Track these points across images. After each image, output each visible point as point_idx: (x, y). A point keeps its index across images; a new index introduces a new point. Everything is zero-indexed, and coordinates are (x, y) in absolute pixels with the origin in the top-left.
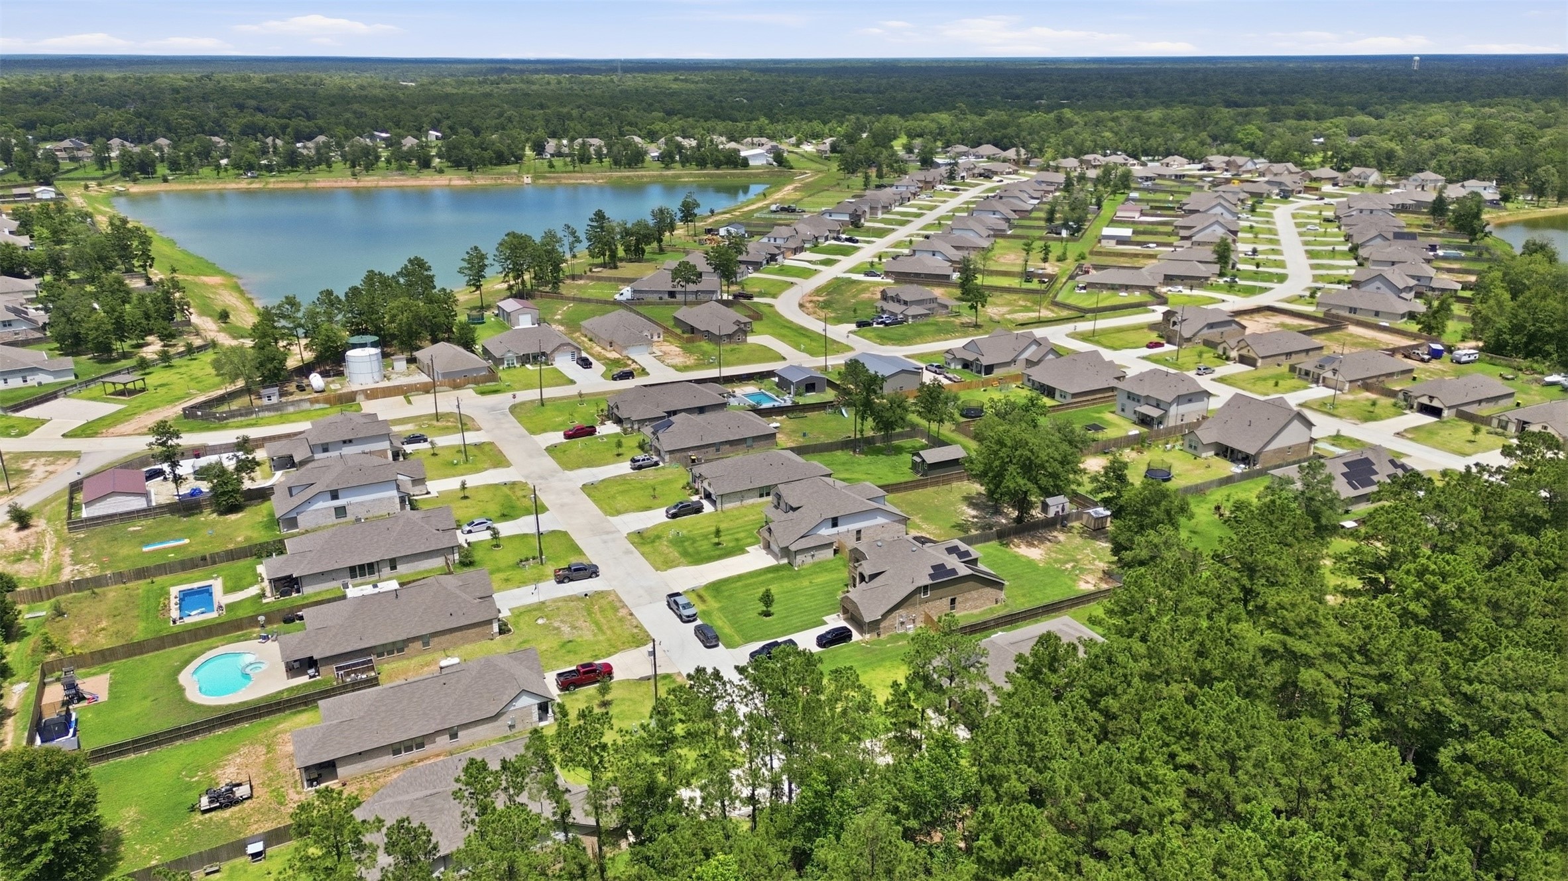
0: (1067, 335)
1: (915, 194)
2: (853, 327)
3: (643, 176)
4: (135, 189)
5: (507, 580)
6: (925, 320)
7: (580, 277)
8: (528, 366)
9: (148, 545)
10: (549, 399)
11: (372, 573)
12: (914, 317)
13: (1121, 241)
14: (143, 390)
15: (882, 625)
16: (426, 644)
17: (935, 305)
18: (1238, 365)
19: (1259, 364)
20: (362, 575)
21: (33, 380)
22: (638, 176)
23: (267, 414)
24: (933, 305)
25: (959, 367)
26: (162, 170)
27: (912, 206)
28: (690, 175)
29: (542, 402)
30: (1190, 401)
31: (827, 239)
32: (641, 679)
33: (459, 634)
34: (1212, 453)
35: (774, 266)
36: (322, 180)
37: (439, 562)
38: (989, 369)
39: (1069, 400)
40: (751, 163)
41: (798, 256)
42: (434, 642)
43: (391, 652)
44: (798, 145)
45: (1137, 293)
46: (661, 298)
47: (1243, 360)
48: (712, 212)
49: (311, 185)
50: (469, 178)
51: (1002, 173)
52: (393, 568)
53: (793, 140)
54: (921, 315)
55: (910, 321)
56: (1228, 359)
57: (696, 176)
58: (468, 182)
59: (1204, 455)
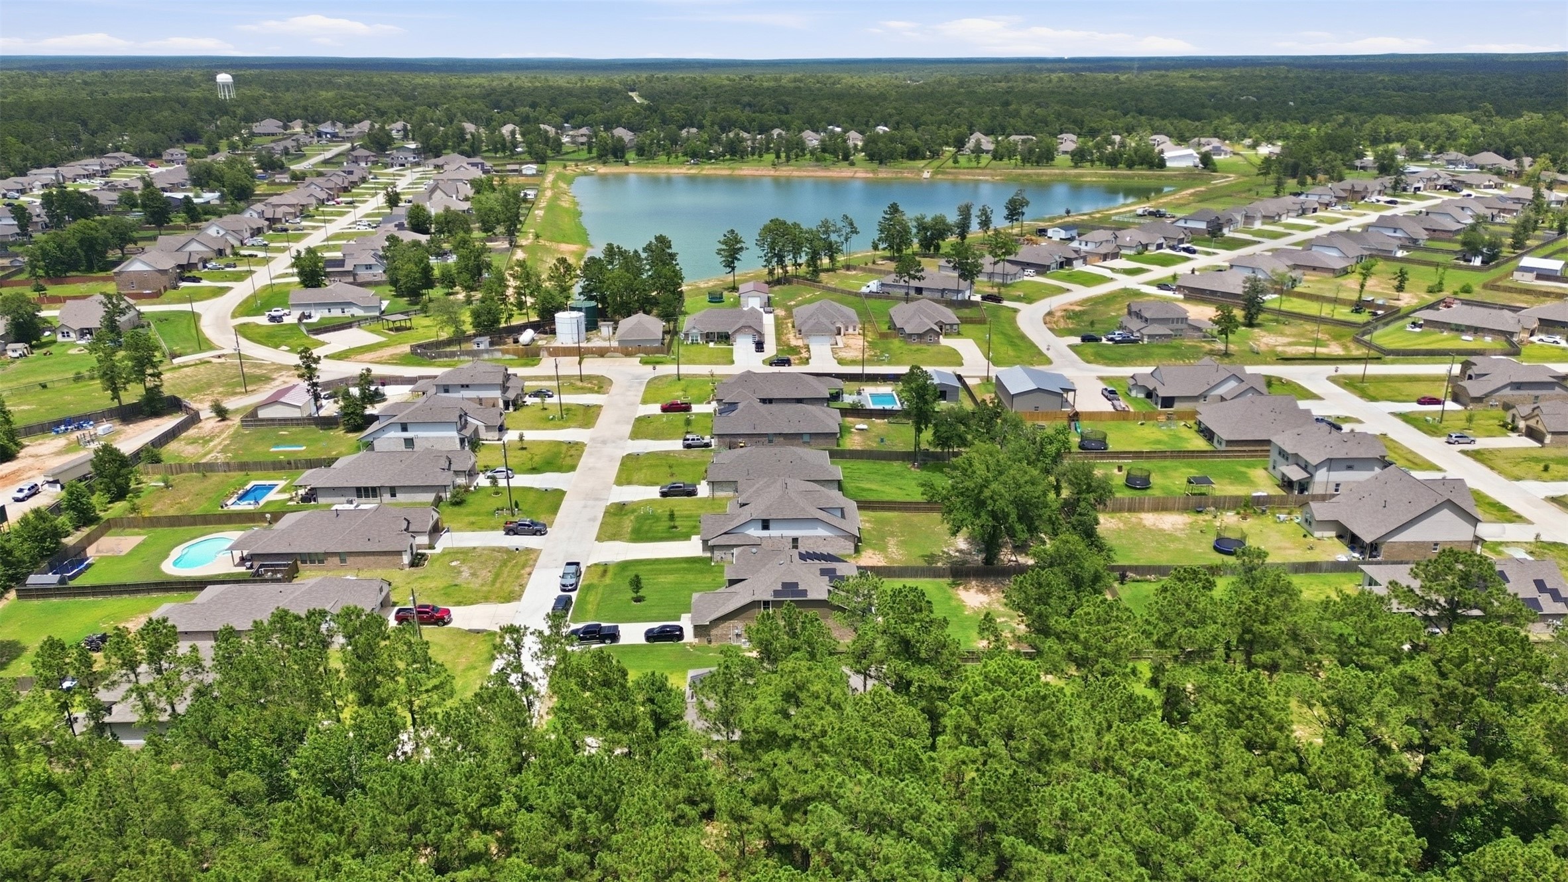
0: (1329, 378)
1: (1327, 205)
2: (1077, 340)
3: (1043, 175)
4: (603, 170)
5: (473, 523)
6: (1166, 341)
7: (855, 268)
8: (711, 345)
9: (277, 445)
10: (687, 376)
11: (375, 496)
12: (1150, 336)
13: (1543, 275)
14: (410, 329)
15: (714, 632)
16: (343, 561)
17: (1184, 326)
18: (1524, 438)
19: (1548, 439)
20: (367, 496)
21: (350, 312)
22: (1038, 175)
23: (466, 358)
24: (1180, 326)
25: (1142, 396)
26: (631, 156)
27: (1312, 218)
28: (1096, 175)
29: (679, 378)
30: (1350, 468)
31: (1160, 246)
32: (470, 631)
33: (372, 558)
34: (1333, 534)
35: (1065, 271)
36: (746, 170)
37: (430, 497)
38: (1168, 402)
39: (1223, 447)
40: (1168, 164)
41: (1109, 263)
42: (350, 560)
43: (312, 562)
44: (1254, 146)
45: (1488, 339)
46: (907, 294)
47: (1531, 433)
48: (1068, 212)
49: (737, 172)
50: (873, 171)
51: (1478, 186)
52: (393, 495)
53: (1248, 141)
54: (1161, 336)
55: (1146, 340)
56: (1515, 429)
57: (1104, 176)
58: (871, 175)
59: (1317, 534)
